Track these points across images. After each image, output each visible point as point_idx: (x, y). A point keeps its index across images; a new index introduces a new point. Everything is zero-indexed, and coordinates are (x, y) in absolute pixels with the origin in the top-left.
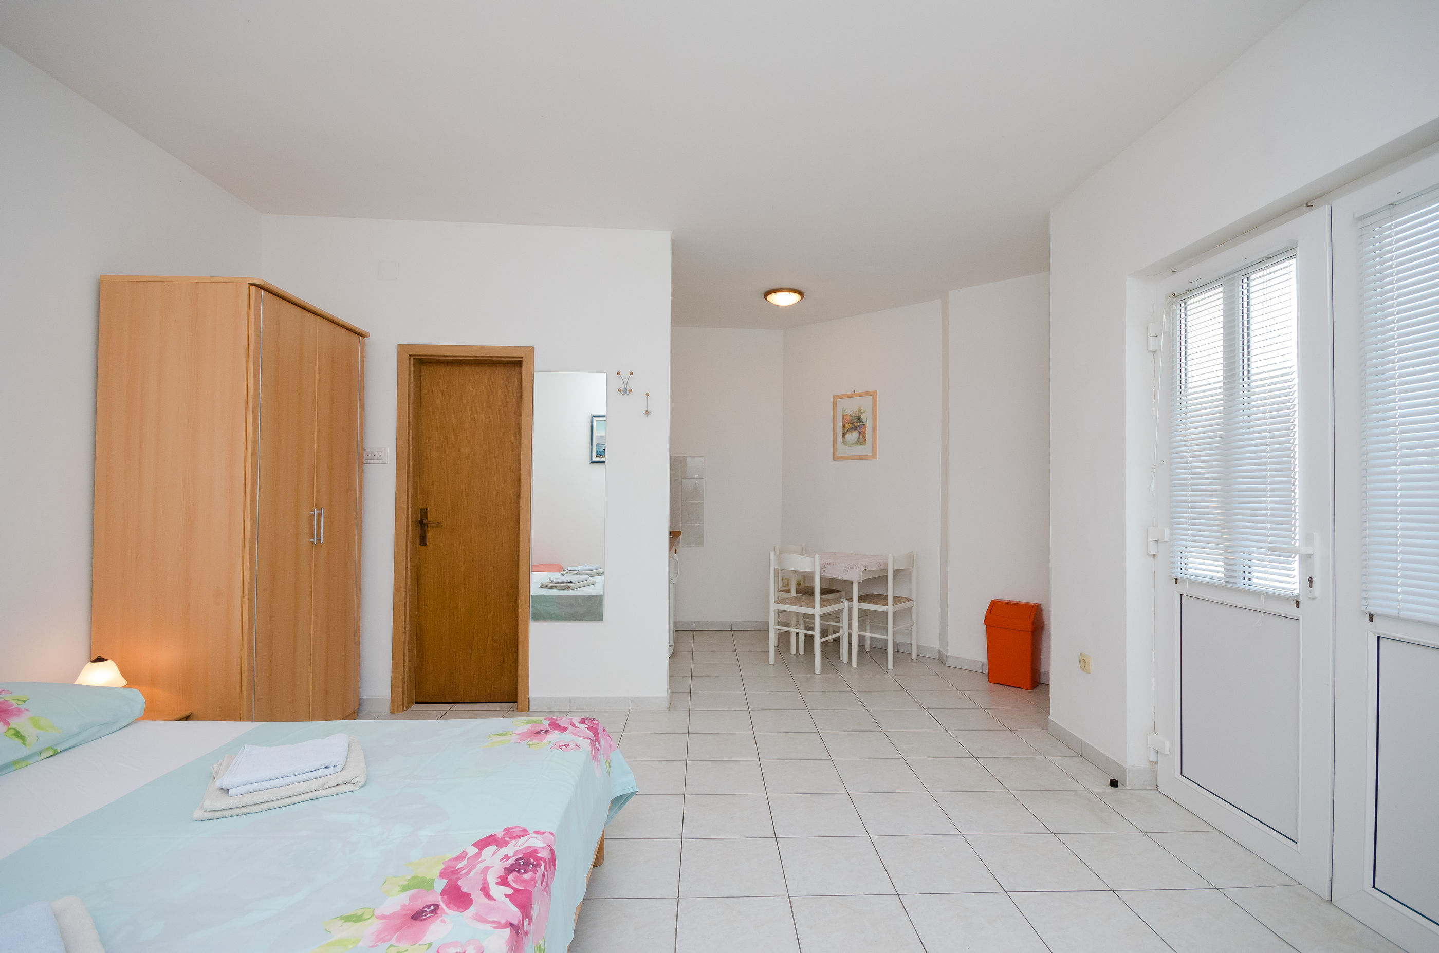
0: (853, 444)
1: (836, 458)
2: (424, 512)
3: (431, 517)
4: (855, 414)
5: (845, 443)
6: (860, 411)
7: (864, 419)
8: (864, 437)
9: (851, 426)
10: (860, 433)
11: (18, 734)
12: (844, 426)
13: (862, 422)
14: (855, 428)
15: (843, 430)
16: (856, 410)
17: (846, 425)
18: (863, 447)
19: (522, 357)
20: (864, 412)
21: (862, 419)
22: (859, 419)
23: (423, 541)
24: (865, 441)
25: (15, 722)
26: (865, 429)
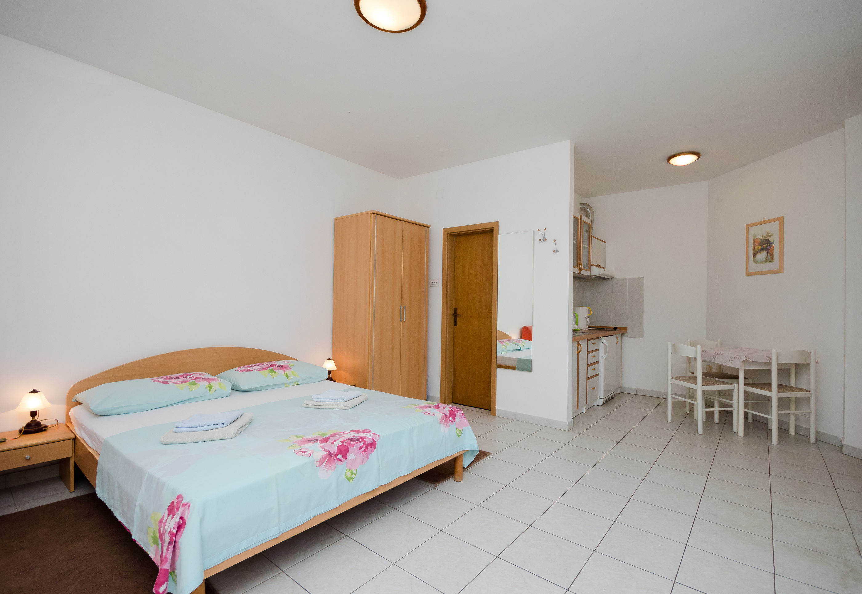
0: (762, 262)
1: (748, 274)
2: (456, 309)
3: (459, 312)
4: (764, 237)
5: (756, 262)
6: (768, 235)
7: (771, 241)
8: (772, 255)
9: (760, 247)
10: (768, 253)
11: (287, 376)
12: (754, 248)
13: (770, 244)
14: (763, 250)
15: (754, 251)
16: (765, 235)
17: (756, 247)
18: (770, 263)
19: (493, 228)
20: (772, 235)
21: (770, 241)
22: (767, 242)
23: (455, 324)
24: (772, 258)
25: (287, 372)
26: (773, 249)
